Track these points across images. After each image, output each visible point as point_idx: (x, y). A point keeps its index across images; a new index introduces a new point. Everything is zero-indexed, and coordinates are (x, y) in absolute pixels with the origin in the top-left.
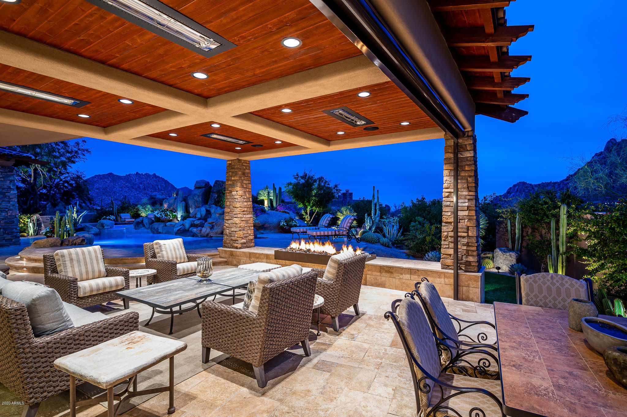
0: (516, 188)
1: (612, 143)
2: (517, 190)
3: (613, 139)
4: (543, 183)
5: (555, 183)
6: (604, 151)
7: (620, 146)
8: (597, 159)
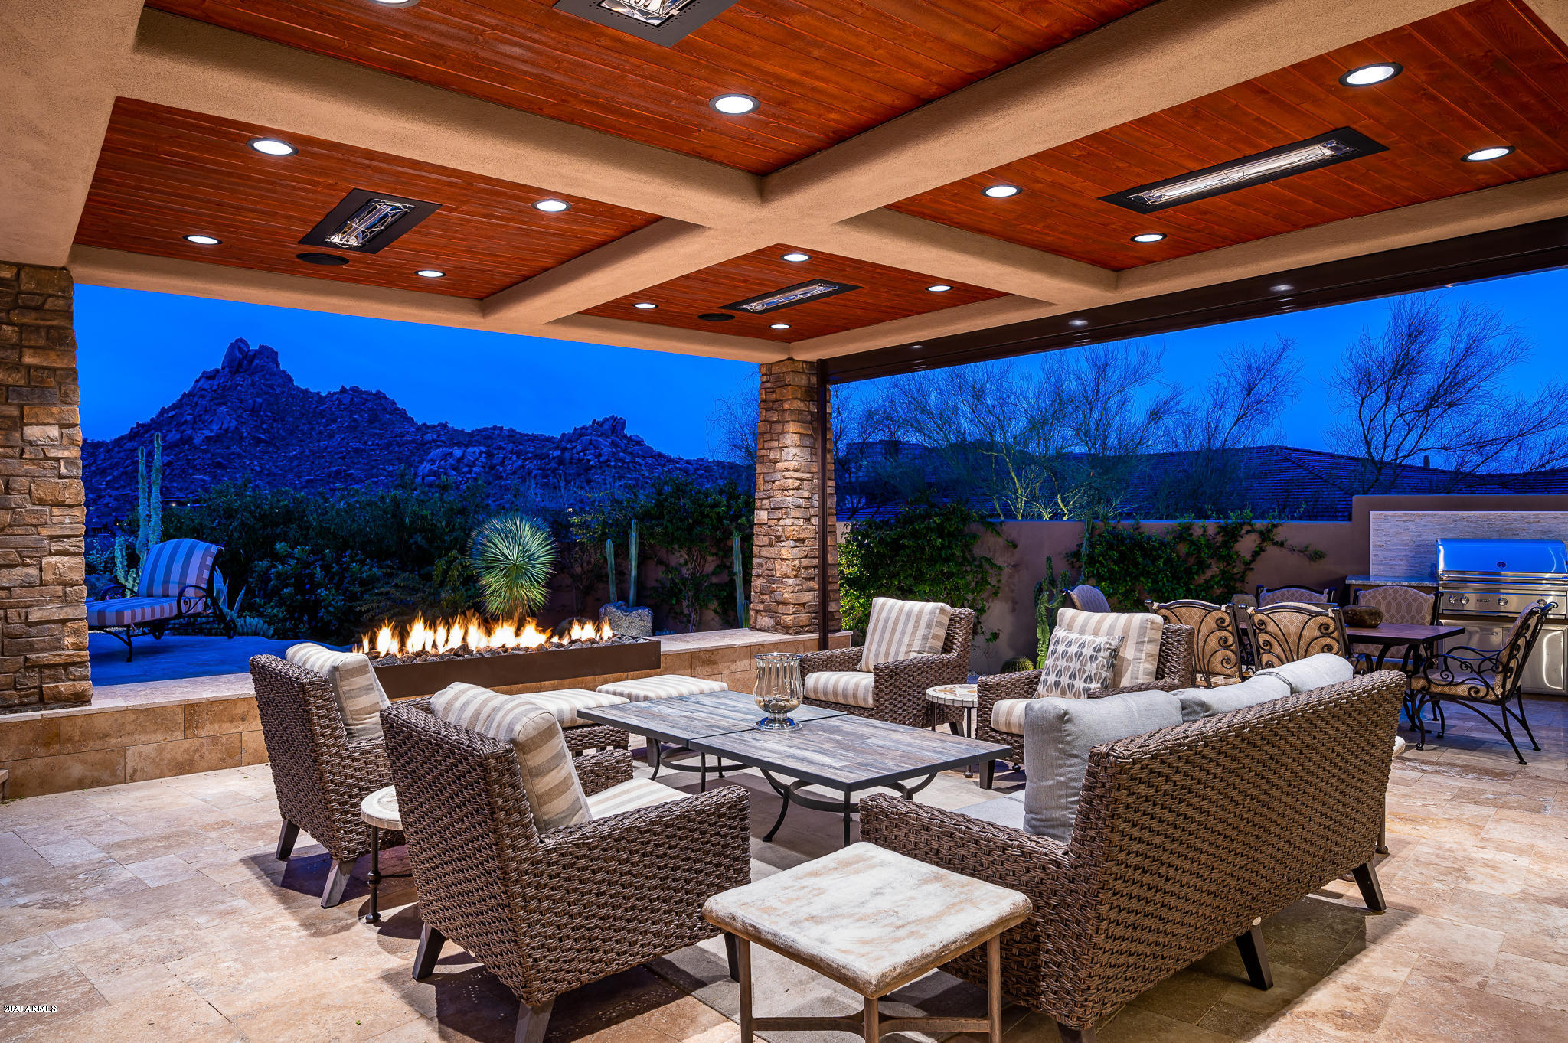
1: (239, 347)
3: (241, 340)
6: (223, 368)
7: (256, 362)
8: (206, 386)
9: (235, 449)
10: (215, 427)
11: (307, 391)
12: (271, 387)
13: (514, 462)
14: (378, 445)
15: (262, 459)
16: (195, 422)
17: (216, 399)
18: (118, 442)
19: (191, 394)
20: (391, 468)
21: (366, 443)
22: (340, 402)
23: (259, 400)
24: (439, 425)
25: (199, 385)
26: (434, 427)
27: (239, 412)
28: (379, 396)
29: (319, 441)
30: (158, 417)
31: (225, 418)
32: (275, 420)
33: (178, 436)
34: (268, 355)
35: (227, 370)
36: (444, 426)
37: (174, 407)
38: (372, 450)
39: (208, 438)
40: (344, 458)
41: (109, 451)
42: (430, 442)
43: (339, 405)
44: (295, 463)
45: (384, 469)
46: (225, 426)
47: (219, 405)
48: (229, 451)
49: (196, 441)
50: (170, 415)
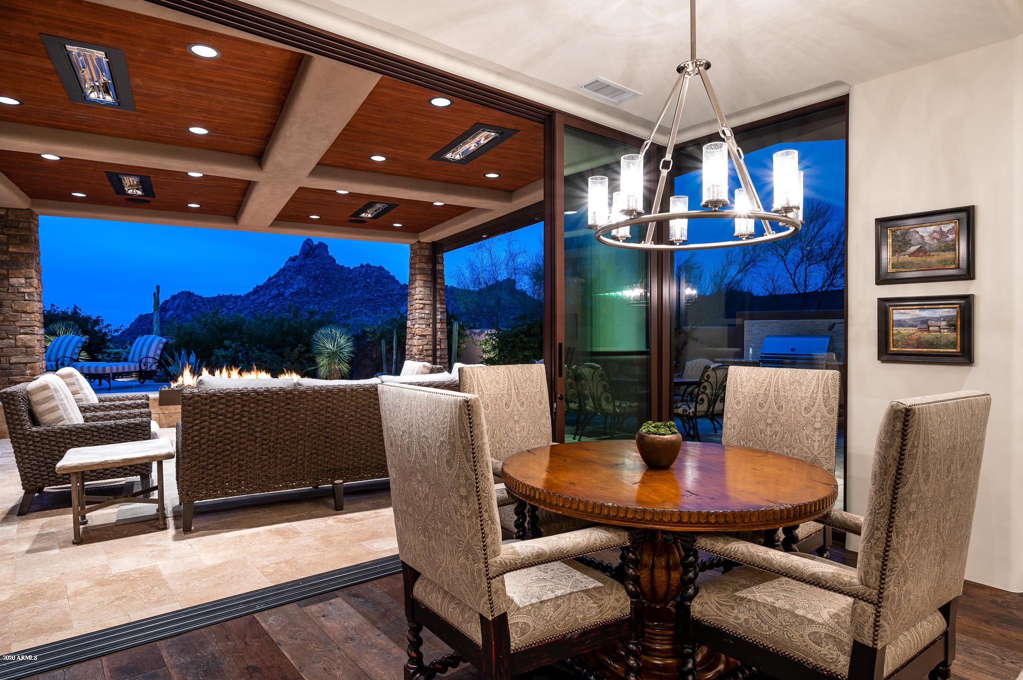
0: (177, 302)
1: (308, 244)
2: (178, 306)
3: (309, 239)
4: (219, 296)
5: (237, 297)
6: (300, 255)
7: (316, 252)
8: (291, 265)
9: (306, 299)
10: (295, 287)
11: (343, 266)
12: (324, 264)
13: (453, 305)
14: (379, 296)
15: (319, 304)
16: (285, 285)
17: (297, 271)
18: (248, 295)
19: (284, 269)
21: (373, 295)
22: (360, 272)
23: (318, 272)
25: (288, 264)
27: (308, 279)
28: (381, 269)
29: (349, 294)
30: (267, 282)
31: (300, 283)
32: (326, 283)
33: (277, 292)
34: (323, 247)
35: (302, 255)
37: (275, 276)
38: (377, 299)
39: (292, 293)
40: (362, 303)
41: (243, 300)
43: (359, 274)
44: (337, 306)
46: (300, 286)
47: (298, 275)
48: (303, 300)
49: (286, 295)
50: (273, 280)
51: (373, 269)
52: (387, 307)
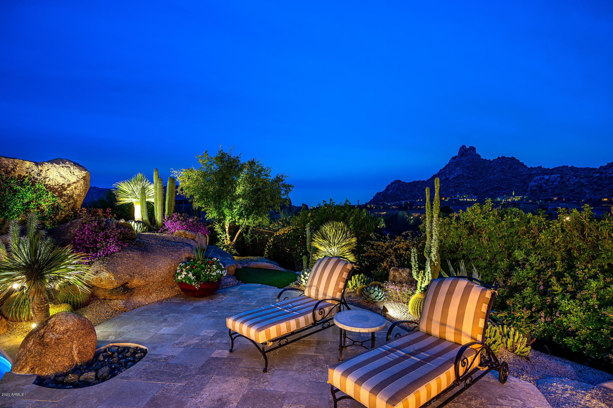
0: (393, 186)
1: (463, 148)
2: (394, 187)
3: (464, 146)
4: (413, 181)
7: (468, 152)
8: (453, 162)
9: (462, 181)
10: (455, 174)
11: (486, 159)
12: (473, 159)
13: (574, 180)
14: (512, 176)
16: (450, 173)
17: (456, 165)
18: (428, 180)
19: (449, 164)
20: (517, 185)
21: (507, 176)
22: (498, 162)
23: (469, 164)
24: (538, 167)
25: (451, 161)
26: (535, 168)
27: (463, 169)
28: (513, 158)
29: (490, 176)
30: (439, 172)
31: (459, 171)
32: (475, 170)
33: (445, 178)
34: (473, 149)
35: (459, 155)
36: (541, 167)
37: (444, 169)
38: (510, 178)
39: (454, 178)
40: (499, 182)
41: (426, 183)
42: (534, 174)
43: (497, 163)
44: (482, 184)
45: (515, 185)
46: (458, 174)
47: (457, 167)
48: (460, 182)
49: (450, 179)
50: (443, 171)
51: (507, 159)
52: (518, 183)
